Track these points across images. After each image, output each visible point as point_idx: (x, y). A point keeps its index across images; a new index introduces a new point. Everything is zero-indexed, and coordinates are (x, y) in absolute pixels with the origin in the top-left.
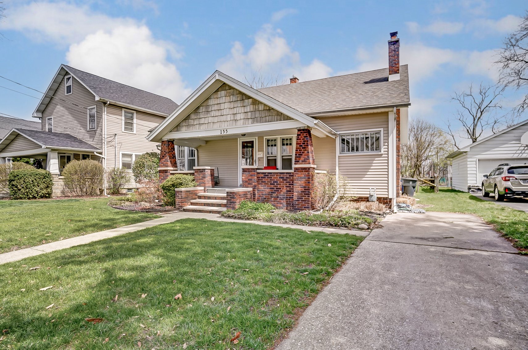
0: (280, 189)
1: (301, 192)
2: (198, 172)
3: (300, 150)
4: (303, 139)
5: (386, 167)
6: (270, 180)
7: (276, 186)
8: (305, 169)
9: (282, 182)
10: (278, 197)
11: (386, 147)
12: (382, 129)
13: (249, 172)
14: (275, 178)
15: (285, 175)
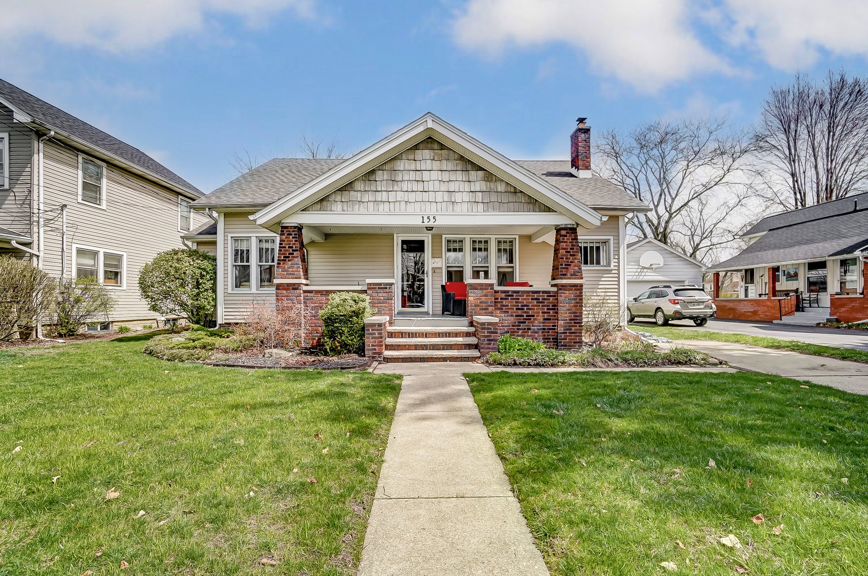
0: (533, 316)
1: (570, 320)
2: (375, 288)
3: (567, 258)
4: (570, 243)
5: (617, 287)
6: (516, 302)
7: (526, 312)
8: (575, 285)
9: (536, 306)
10: (529, 329)
11: (616, 261)
12: (612, 238)
13: (481, 289)
14: (524, 299)
15: (541, 294)
